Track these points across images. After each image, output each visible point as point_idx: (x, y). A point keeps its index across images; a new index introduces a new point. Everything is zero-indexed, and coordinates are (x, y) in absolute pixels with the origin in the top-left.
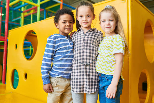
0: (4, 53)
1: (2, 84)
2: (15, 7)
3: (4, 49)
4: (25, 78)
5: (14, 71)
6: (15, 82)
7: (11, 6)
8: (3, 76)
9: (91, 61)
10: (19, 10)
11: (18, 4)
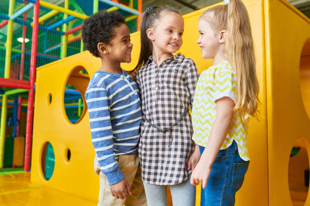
0: (29, 112)
1: (24, 172)
2: (49, 25)
3: (28, 105)
4: (67, 158)
5: (47, 146)
6: (48, 167)
7: (43, 23)
8: (26, 157)
9: (173, 122)
10: (58, 29)
11: (56, 18)
